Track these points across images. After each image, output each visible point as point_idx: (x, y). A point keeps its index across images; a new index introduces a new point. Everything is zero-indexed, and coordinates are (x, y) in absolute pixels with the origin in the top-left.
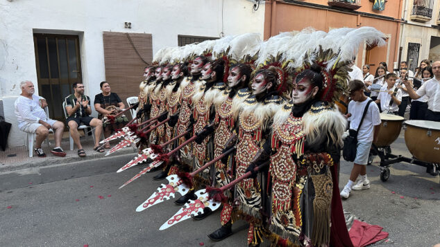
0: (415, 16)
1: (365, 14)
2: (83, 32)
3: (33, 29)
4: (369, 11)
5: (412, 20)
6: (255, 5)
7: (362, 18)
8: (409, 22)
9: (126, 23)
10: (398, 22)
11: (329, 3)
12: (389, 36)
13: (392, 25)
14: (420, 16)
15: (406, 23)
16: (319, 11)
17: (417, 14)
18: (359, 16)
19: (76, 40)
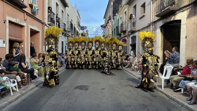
0: (50, 22)
1: (29, 13)
4: (30, 12)
5: (48, 24)
7: (27, 16)
8: (47, 25)
10: (43, 24)
12: (40, 31)
13: (41, 24)
14: (51, 23)
15: (46, 25)
17: (50, 21)
18: (25, 14)
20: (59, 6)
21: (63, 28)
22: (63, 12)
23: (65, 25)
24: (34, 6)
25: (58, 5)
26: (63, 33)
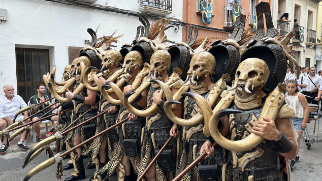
2: (53, 47)
3: (16, 45)
6: (176, 29)
9: (86, 40)
11: (224, 28)
16: (218, 33)
19: (47, 53)
20: (302, 7)
21: (309, 37)
22: (310, 13)
23: (316, 32)
24: (254, 27)
25: (300, 6)
26: (308, 46)
